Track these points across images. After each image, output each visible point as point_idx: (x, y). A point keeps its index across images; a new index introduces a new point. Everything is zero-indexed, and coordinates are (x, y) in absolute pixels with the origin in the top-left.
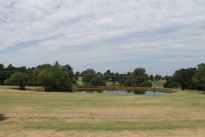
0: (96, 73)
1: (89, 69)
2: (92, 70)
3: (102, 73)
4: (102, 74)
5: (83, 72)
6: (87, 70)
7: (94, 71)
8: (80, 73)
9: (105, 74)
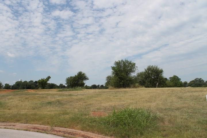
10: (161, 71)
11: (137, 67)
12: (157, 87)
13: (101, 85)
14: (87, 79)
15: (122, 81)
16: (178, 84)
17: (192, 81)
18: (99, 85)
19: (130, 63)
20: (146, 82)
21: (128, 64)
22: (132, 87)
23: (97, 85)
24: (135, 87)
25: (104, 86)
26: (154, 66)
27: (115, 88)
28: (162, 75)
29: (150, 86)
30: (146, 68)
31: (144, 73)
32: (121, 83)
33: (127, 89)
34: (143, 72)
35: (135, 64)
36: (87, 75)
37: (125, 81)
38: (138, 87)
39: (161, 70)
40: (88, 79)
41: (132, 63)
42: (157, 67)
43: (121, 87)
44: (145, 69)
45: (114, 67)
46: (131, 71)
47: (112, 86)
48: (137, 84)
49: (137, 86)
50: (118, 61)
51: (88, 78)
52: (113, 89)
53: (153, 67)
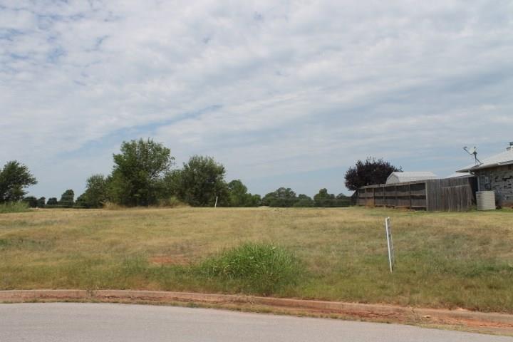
0: (297, 196)
1: (283, 188)
2: (289, 189)
3: (308, 195)
4: (310, 198)
5: (267, 196)
6: (279, 190)
7: (292, 192)
8: (262, 198)
9: (316, 197)
10: (221, 171)
11: (173, 158)
12: (217, 206)
13: (50, 199)
14: (33, 182)
15: (140, 190)
16: (248, 201)
17: (271, 194)
18: (43, 199)
19: (158, 149)
20: (187, 194)
21: (154, 151)
22: (162, 204)
23: (38, 197)
24: (168, 205)
25: (58, 200)
26: (204, 157)
27: (122, 207)
28: (222, 178)
29: (196, 203)
30: (187, 162)
31: (183, 172)
32: (137, 195)
33: (151, 210)
34: (179, 171)
35: (169, 150)
36: (32, 171)
37: (147, 190)
38: (176, 205)
39: (219, 168)
40: (35, 183)
41: (163, 148)
42: (211, 160)
43: (136, 206)
44: (184, 163)
45: (120, 156)
46: (158, 166)
47: (114, 202)
48: (173, 199)
49: (173, 204)
50: (131, 143)
51: (33, 179)
52: (117, 209)
53: (203, 159)
